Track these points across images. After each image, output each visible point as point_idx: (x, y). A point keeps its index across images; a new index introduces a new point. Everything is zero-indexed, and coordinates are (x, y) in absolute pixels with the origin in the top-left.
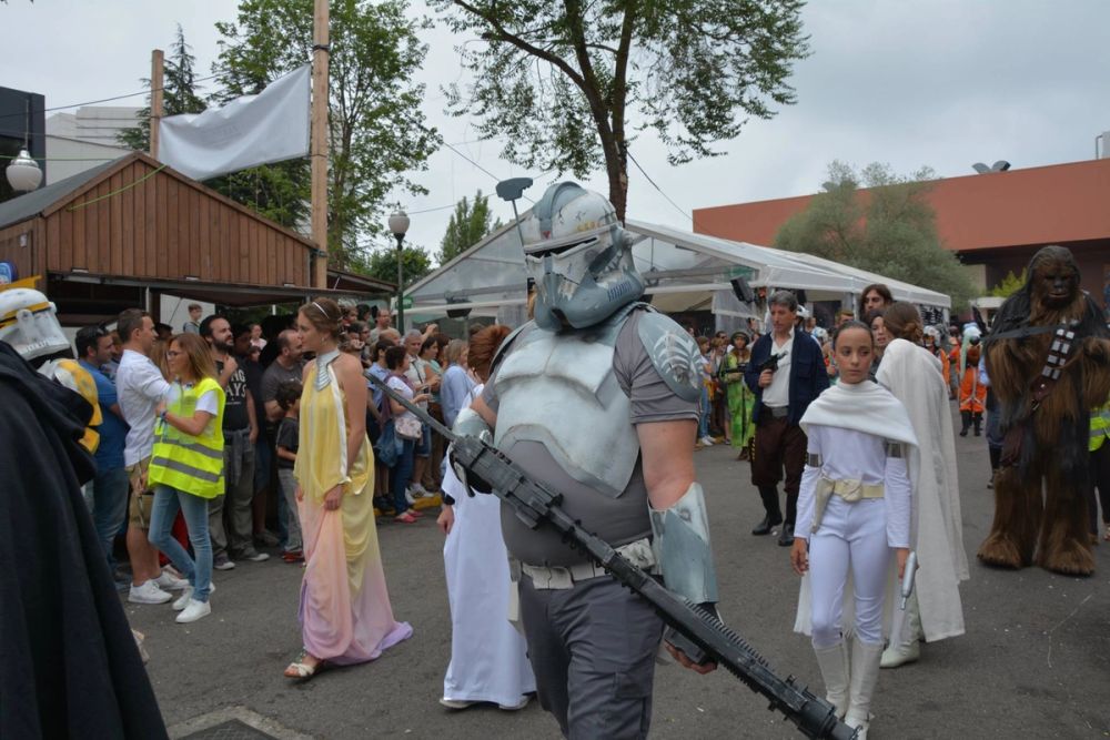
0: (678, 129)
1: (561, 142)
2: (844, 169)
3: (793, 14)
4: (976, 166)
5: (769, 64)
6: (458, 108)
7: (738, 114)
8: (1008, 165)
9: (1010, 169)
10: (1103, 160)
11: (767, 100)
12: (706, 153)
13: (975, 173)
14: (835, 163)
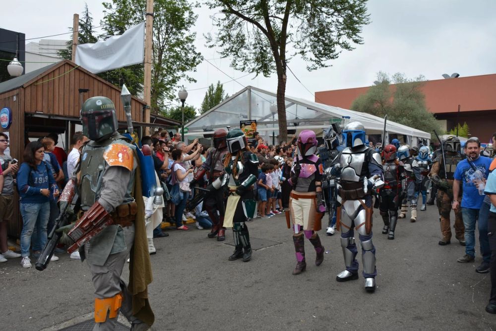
0: (310, 55)
1: (257, 60)
2: (384, 75)
3: (363, 4)
4: (444, 75)
5: (351, 27)
6: (211, 43)
7: (337, 48)
8: (458, 75)
11: (350, 42)
12: (323, 66)
13: (444, 78)
14: (380, 72)
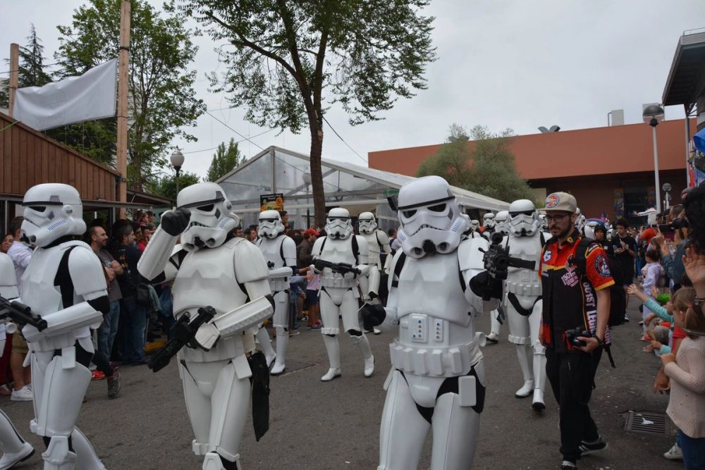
0: (355, 103)
1: (282, 109)
2: (459, 129)
3: (426, 34)
4: (540, 129)
5: (411, 64)
6: (216, 87)
7: (391, 94)
8: (558, 128)
9: (560, 131)
10: (613, 127)
11: (409, 87)
12: (372, 118)
13: (540, 132)
14: (454, 125)
